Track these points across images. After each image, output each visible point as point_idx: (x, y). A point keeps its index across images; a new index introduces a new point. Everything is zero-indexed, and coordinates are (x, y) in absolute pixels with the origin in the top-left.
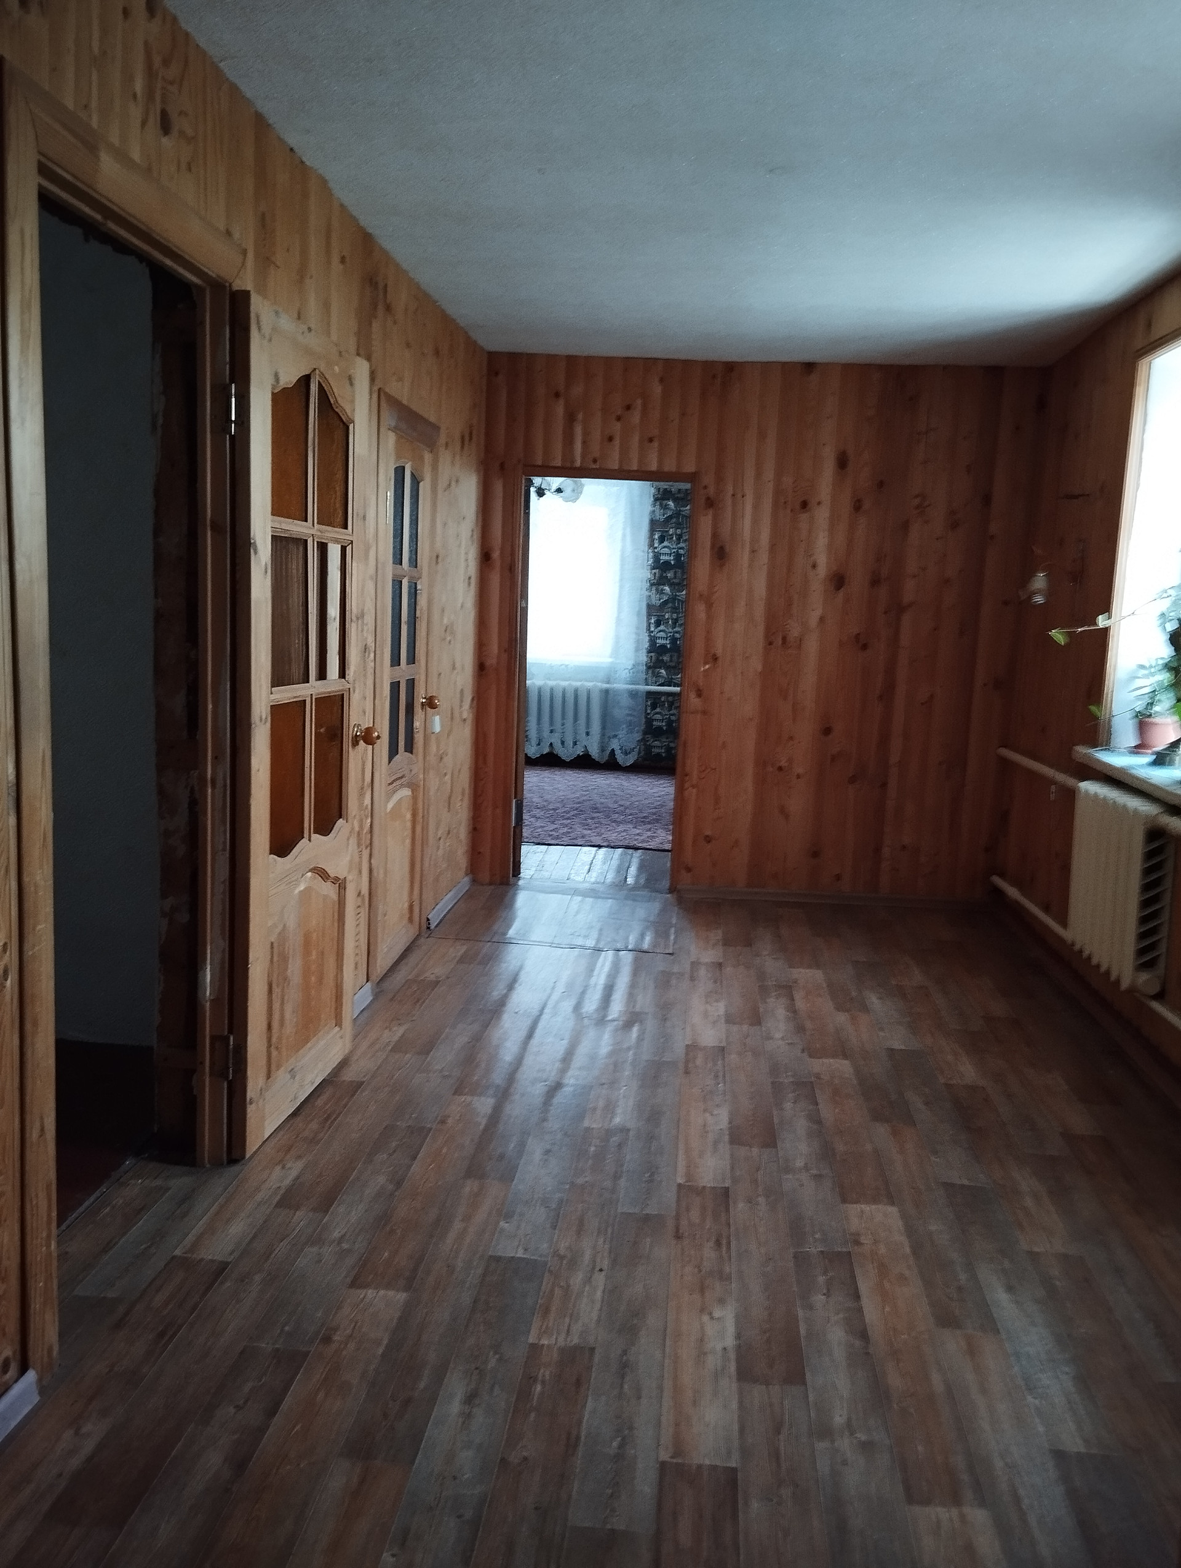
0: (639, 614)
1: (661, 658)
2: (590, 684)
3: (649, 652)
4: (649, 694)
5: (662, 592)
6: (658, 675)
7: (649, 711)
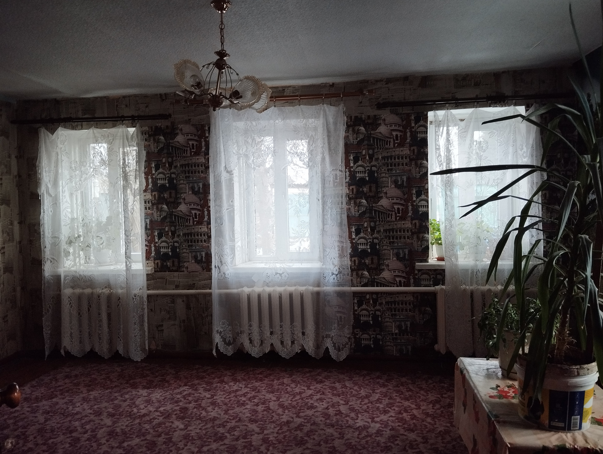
0: (341, 224)
1: (363, 261)
2: (302, 289)
3: (351, 256)
4: (355, 294)
5: (359, 205)
6: (362, 276)
7: (356, 308)
